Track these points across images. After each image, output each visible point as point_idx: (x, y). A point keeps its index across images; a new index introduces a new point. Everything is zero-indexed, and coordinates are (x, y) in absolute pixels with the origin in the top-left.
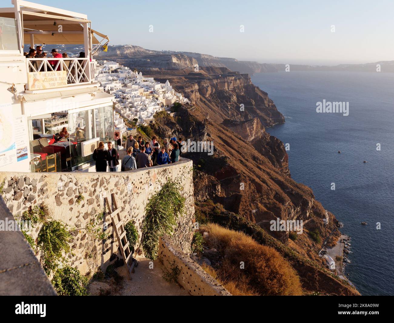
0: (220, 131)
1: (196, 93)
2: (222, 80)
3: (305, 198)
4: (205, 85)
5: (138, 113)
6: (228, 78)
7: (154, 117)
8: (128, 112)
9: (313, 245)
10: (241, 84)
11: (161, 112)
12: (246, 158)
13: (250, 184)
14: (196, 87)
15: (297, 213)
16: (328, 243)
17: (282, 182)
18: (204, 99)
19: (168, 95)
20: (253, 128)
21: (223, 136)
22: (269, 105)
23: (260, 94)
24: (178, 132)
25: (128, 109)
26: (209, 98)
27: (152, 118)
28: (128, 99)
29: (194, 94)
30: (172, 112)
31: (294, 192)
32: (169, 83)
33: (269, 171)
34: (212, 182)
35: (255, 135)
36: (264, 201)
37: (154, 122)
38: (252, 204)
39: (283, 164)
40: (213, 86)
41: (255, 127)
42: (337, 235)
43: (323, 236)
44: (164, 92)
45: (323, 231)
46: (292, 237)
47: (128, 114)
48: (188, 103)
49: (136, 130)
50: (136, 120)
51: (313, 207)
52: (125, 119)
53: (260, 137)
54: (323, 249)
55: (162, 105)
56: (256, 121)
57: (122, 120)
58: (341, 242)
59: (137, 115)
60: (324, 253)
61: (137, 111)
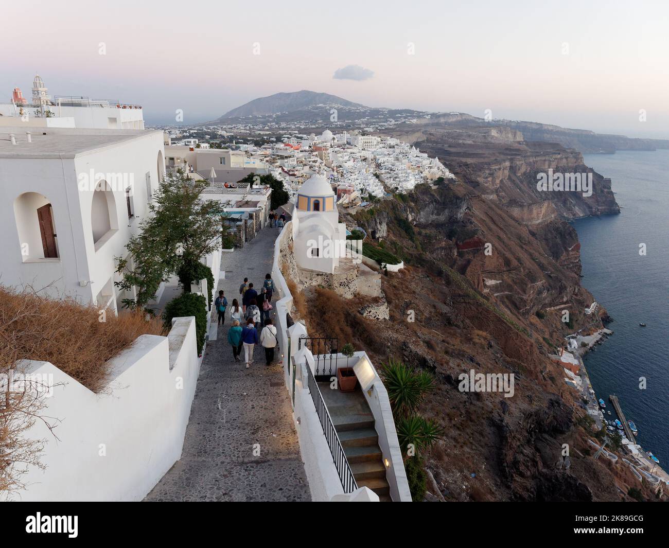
0: (490, 208)
1: (505, 170)
2: (544, 158)
3: (564, 282)
4: (518, 163)
5: (401, 183)
6: (551, 156)
8: (392, 181)
10: (567, 163)
11: (422, 184)
12: (509, 236)
14: (507, 164)
15: (551, 295)
16: (583, 331)
18: (514, 178)
19: (435, 170)
20: (541, 211)
21: (491, 213)
22: (602, 191)
24: (436, 202)
25: (392, 179)
26: (521, 177)
27: (412, 188)
28: (394, 171)
29: (501, 172)
30: (435, 185)
31: (552, 275)
32: (438, 159)
34: (449, 245)
35: (543, 218)
36: (511, 275)
37: (413, 192)
38: (497, 276)
39: (571, 253)
40: (529, 164)
41: (543, 210)
42: (597, 327)
43: (579, 324)
44: (431, 167)
45: (580, 319)
46: (539, 315)
47: (391, 183)
48: (452, 179)
49: (393, 196)
50: (397, 188)
51: (576, 295)
52: (385, 187)
53: (549, 222)
54: (573, 335)
55: (425, 178)
56: (546, 204)
57: (383, 187)
58: (599, 334)
59: (399, 184)
60: (573, 338)
61: (400, 181)
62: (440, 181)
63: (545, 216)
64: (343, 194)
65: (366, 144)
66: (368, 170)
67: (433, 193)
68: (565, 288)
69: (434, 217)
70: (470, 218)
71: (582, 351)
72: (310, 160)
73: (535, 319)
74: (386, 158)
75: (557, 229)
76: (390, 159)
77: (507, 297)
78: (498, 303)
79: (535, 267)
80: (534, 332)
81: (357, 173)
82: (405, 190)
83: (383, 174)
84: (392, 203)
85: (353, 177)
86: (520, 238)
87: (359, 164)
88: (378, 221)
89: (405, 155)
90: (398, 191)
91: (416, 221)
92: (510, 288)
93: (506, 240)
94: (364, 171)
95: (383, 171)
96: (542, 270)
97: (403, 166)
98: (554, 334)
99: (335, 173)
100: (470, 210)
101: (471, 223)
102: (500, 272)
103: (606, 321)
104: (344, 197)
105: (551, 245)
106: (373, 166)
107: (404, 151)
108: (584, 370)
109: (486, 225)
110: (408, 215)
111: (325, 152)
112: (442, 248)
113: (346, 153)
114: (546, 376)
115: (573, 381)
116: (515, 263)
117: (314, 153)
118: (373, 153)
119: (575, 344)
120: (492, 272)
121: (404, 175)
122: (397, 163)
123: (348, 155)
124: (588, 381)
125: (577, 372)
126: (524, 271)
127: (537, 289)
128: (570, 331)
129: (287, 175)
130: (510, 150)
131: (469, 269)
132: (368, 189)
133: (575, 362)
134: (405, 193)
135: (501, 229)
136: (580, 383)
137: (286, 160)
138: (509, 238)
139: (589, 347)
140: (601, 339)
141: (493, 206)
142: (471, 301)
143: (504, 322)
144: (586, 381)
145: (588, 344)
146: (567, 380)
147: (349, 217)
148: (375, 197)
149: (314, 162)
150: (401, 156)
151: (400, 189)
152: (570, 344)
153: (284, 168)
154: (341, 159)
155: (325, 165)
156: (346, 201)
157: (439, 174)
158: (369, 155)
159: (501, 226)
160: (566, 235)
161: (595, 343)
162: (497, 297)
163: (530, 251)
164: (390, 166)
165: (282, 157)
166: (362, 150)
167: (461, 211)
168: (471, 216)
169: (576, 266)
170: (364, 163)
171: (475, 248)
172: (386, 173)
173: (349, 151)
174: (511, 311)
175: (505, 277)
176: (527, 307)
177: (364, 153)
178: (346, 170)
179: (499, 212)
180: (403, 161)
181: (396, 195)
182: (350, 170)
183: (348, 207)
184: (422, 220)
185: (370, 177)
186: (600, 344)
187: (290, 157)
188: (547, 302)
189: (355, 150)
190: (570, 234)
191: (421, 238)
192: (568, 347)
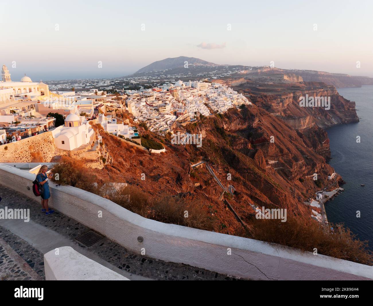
0: (274, 120)
1: (290, 99)
2: (313, 91)
3: (315, 161)
5: (220, 108)
6: (317, 90)
7: (228, 110)
8: (215, 107)
9: (314, 187)
11: (232, 108)
12: (284, 136)
13: (276, 148)
14: (292, 95)
15: (308, 168)
16: (327, 189)
17: (303, 151)
18: (295, 103)
19: (240, 100)
21: (274, 124)
22: (349, 109)
23: (342, 101)
24: (240, 118)
25: (215, 106)
27: (226, 110)
28: (216, 101)
30: (240, 108)
31: (308, 158)
32: (242, 94)
33: (297, 144)
34: (246, 141)
35: (307, 126)
36: (284, 158)
37: (227, 113)
38: (276, 158)
39: (324, 145)
41: (307, 121)
42: (335, 187)
43: (325, 185)
44: (238, 99)
45: (325, 182)
46: (301, 180)
47: (215, 108)
48: (250, 105)
49: (215, 115)
50: (218, 111)
51: (323, 169)
52: (211, 110)
53: (310, 127)
54: (321, 191)
55: (234, 105)
56: (308, 118)
57: (209, 111)
58: (336, 191)
59: (219, 109)
60: (320, 193)
61: (220, 107)
62: (243, 106)
63: (308, 124)
64: (179, 115)
65: (202, 87)
66: (201, 101)
67: (239, 113)
68: (316, 165)
69: (240, 126)
70: (261, 126)
71: (325, 200)
72: (164, 97)
73: (298, 183)
74: (212, 95)
75: (315, 132)
76: (215, 95)
77: (282, 170)
78: (276, 173)
79: (298, 153)
80: (296, 190)
81: (194, 103)
82: (223, 112)
83: (210, 103)
84: (214, 119)
85: (192, 105)
86: (290, 137)
87: (196, 98)
88: (199, 129)
89: (224, 92)
90: (218, 113)
91: (229, 128)
92: (283, 165)
93: (282, 138)
94: (198, 102)
95: (210, 102)
96: (303, 155)
97: (222, 99)
98: (309, 190)
99: (181, 104)
100: (260, 122)
101: (261, 129)
102: (277, 156)
103: (341, 183)
104: (180, 117)
105: (312, 141)
106: (205, 99)
107: (223, 90)
108: (324, 211)
109: (270, 130)
110: (223, 125)
111: (176, 92)
112: (242, 143)
113: (189, 93)
114: (296, 213)
115: (316, 217)
116: (286, 151)
117: (167, 94)
118: (205, 92)
119: (321, 196)
120: (273, 156)
121: (222, 103)
122: (218, 97)
123: (190, 94)
124: (326, 217)
125: (320, 212)
126: (292, 155)
127: (299, 166)
128: (319, 189)
129: (148, 106)
130: (295, 87)
131: (256, 155)
132: (200, 112)
133: (318, 206)
134: (223, 113)
135: (279, 132)
136: (321, 218)
137: (148, 98)
138: (284, 137)
139: (329, 198)
140: (337, 193)
141: (276, 120)
142: (251, 172)
143: (270, 183)
144: (324, 217)
145: (329, 196)
146: (312, 216)
147: (182, 127)
148: (204, 116)
149: (167, 98)
150: (221, 93)
151: (219, 111)
152: (318, 196)
153: (147, 102)
154: (186, 96)
155: (176, 100)
156: (181, 119)
157: (242, 103)
158: (203, 93)
159: (280, 130)
160: (321, 135)
161: (333, 195)
162: (276, 170)
163: (296, 144)
164: (215, 99)
165: (146, 97)
166: (200, 90)
167: (255, 122)
168: (261, 125)
169: (327, 152)
170: (200, 98)
171: (262, 143)
172: (212, 103)
173: (192, 91)
174: (283, 178)
175: (280, 159)
176: (293, 176)
177: (200, 92)
178: (188, 102)
179: (279, 123)
180: (222, 96)
181: (217, 115)
182: (190, 102)
183: (182, 122)
184: (232, 128)
185: (201, 105)
186: (336, 196)
187: (151, 96)
188: (305, 173)
189: (195, 90)
190: (323, 134)
191: (230, 138)
192: (317, 198)
